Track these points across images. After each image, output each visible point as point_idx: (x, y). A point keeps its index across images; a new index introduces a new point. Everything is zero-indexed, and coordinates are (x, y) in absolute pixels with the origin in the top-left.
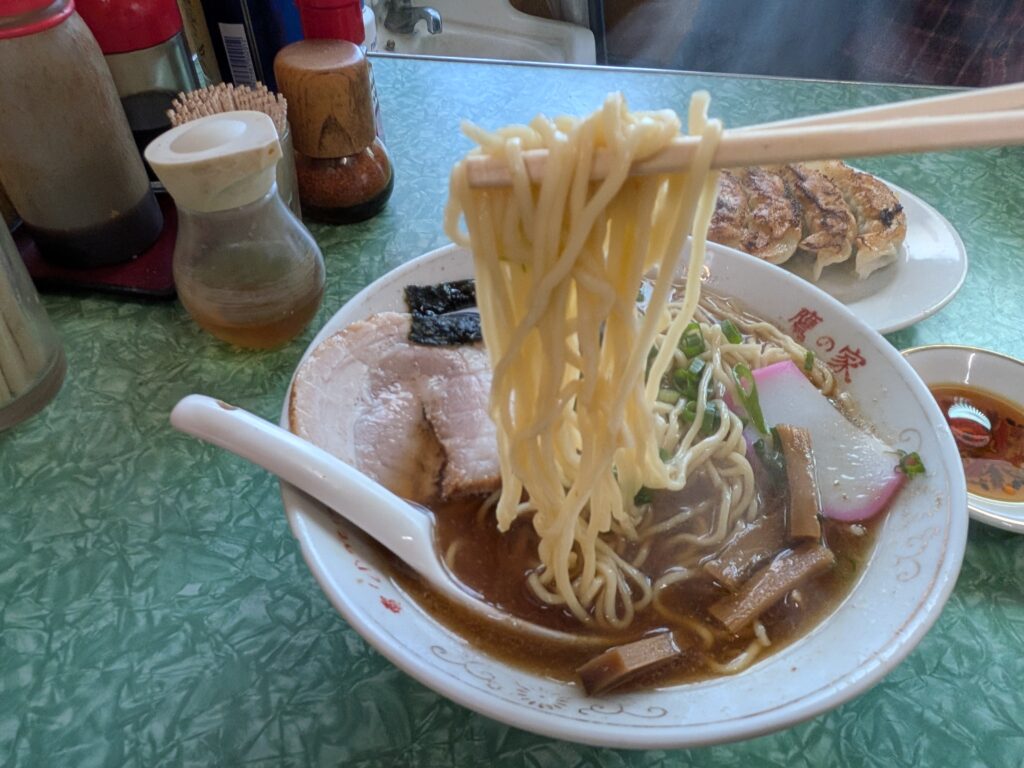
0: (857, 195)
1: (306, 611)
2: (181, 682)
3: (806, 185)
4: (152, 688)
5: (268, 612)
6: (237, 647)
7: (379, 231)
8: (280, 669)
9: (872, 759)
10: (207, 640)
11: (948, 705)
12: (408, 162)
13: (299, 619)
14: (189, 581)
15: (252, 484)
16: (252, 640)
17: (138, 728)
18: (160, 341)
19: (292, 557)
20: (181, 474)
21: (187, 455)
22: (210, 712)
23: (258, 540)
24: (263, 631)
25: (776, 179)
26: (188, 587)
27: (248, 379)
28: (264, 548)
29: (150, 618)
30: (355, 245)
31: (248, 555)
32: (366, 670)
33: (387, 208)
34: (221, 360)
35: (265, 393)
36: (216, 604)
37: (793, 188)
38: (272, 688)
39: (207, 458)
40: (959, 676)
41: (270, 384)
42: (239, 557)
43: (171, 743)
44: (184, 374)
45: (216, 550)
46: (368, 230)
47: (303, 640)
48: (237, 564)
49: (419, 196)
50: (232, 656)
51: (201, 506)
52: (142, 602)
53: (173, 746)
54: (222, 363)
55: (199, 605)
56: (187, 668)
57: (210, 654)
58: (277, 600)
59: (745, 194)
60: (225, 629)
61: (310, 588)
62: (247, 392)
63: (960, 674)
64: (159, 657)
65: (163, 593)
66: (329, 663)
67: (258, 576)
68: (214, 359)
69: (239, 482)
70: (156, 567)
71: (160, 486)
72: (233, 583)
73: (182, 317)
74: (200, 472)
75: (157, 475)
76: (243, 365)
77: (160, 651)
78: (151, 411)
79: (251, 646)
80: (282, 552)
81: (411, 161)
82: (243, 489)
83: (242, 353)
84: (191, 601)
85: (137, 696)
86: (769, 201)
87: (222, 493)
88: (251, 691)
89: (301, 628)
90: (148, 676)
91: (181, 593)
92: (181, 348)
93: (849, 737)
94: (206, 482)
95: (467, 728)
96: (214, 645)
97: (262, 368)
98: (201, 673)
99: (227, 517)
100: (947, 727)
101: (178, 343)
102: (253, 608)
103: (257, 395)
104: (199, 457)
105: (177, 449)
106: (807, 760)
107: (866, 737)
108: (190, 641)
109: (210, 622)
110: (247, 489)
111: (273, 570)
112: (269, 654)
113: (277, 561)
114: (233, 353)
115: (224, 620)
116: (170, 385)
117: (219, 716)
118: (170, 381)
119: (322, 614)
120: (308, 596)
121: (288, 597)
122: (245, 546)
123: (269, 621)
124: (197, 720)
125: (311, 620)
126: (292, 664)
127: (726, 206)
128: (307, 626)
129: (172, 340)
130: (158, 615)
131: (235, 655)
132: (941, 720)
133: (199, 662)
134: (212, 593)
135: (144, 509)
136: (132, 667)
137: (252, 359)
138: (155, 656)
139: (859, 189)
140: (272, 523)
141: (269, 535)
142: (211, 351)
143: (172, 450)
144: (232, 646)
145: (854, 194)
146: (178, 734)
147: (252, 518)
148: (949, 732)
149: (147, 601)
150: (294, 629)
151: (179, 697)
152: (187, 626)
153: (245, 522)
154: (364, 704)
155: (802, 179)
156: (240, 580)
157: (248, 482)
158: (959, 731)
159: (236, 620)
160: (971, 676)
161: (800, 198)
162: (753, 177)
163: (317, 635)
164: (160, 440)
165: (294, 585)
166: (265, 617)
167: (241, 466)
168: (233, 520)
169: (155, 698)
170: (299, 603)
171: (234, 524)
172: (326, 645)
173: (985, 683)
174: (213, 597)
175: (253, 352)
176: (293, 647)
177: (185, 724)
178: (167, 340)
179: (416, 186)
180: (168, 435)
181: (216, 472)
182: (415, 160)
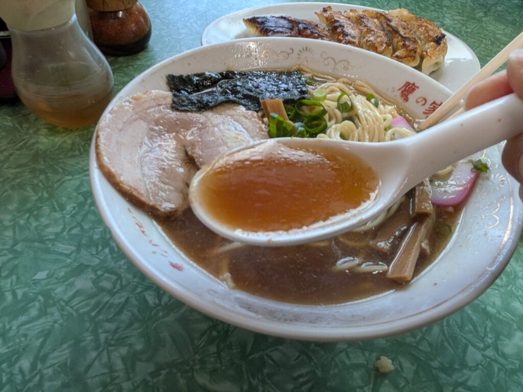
0: (420, 29)
1: (119, 282)
2: (39, 333)
3: (392, 24)
4: (19, 339)
5: (94, 285)
6: (75, 308)
7: (145, 60)
8: (105, 319)
9: (462, 336)
10: (54, 305)
11: (498, 302)
12: (159, 21)
13: (114, 287)
14: (40, 269)
15: (77, 209)
16: (84, 303)
17: (11, 365)
18: (10, 126)
19: (107, 250)
20: (29, 205)
21: (32, 193)
22: (60, 350)
23: (84, 242)
24: (91, 296)
25: (376, 20)
26: (39, 273)
27: (69, 147)
28: (88, 246)
29: (14, 294)
30: (131, 68)
31: (78, 251)
32: (161, 314)
33: (148, 47)
34: (50, 136)
35: (81, 154)
36: (59, 283)
37: (385, 26)
38: (100, 331)
39: (46, 195)
40: (502, 286)
41: (84, 149)
42: (72, 253)
43: (35, 372)
44: (27, 145)
45: (56, 250)
46: (138, 59)
47: (118, 299)
48: (70, 257)
49: (167, 40)
50: (72, 314)
51: (44, 224)
52: (9, 285)
53: (36, 374)
54: (52, 138)
55: (47, 285)
56: (41, 324)
57: (57, 314)
58: (99, 277)
59: (360, 29)
60: (66, 298)
61: (120, 268)
62: (70, 154)
63: (502, 285)
64: (23, 319)
65: (23, 279)
66: (137, 313)
67: (86, 263)
68: (46, 136)
69: (69, 208)
70: (16, 263)
71: (15, 213)
72: (70, 269)
73: (23, 112)
74: (42, 203)
75: (13, 206)
76: (66, 138)
77: (23, 315)
78: (6, 168)
79: (83, 307)
80: (100, 248)
81: (161, 20)
82: (71, 212)
83: (63, 132)
84: (42, 282)
85: (10, 344)
86: (373, 33)
87: (57, 215)
88: (86, 334)
89: (116, 292)
90: (16, 331)
91: (36, 277)
92: (23, 130)
93: (448, 325)
94: (46, 209)
95: (228, 343)
96: (60, 308)
97: (78, 140)
98: (52, 326)
99: (63, 229)
100: (499, 314)
101: (22, 127)
102: (83, 283)
103: (76, 156)
104: (40, 194)
105: (26, 190)
106: (427, 340)
107: (457, 324)
108: (43, 307)
109: (55, 294)
110: (74, 212)
111: (95, 259)
112: (98, 310)
113: (97, 254)
114: (58, 132)
115: (65, 291)
116: (18, 152)
117: (67, 351)
118: (18, 150)
119: (130, 283)
120: (119, 273)
121: (106, 275)
122: (75, 246)
123: (95, 290)
124: (51, 356)
125: (122, 287)
126: (113, 315)
127: (350, 35)
128: (120, 291)
129: (17, 125)
130: (20, 293)
131: (74, 313)
132: (495, 311)
133: (49, 319)
134: (55, 276)
135: (6, 228)
136: (4, 326)
137: (71, 135)
138: (20, 318)
139: (421, 26)
140: (92, 231)
141: (91, 238)
142: (44, 131)
143: (22, 191)
144: (72, 307)
145: (418, 29)
146: (39, 366)
147: (79, 228)
148: (501, 317)
149: (12, 283)
150: (112, 293)
151: (38, 343)
152: (40, 298)
153: (74, 231)
154: (161, 335)
155: (390, 21)
156: (74, 267)
157: (74, 208)
158: (506, 316)
159: (74, 291)
160: (508, 286)
161: (389, 31)
162: (363, 20)
163: (127, 296)
164: (14, 185)
165: (110, 267)
166: (92, 288)
167: (69, 198)
168: (67, 230)
169: (22, 345)
170: (114, 277)
171: (68, 233)
172: (134, 301)
173: (515, 289)
174: (57, 278)
175: (71, 131)
176: (112, 304)
177: (44, 359)
178: (14, 126)
179: (165, 34)
180: (18, 182)
181: (52, 202)
182: (164, 20)
